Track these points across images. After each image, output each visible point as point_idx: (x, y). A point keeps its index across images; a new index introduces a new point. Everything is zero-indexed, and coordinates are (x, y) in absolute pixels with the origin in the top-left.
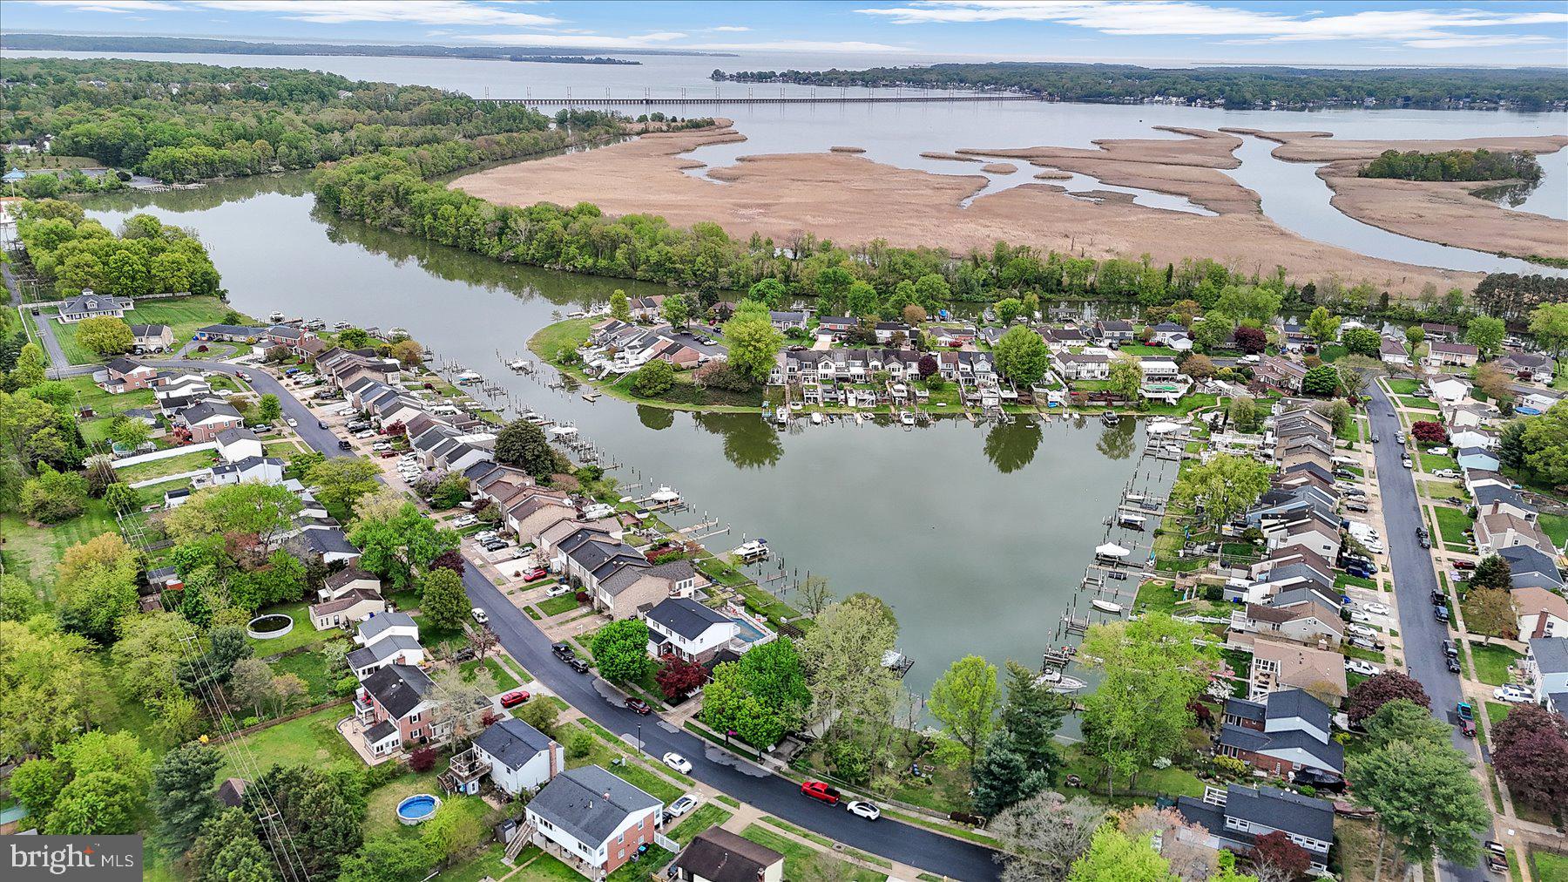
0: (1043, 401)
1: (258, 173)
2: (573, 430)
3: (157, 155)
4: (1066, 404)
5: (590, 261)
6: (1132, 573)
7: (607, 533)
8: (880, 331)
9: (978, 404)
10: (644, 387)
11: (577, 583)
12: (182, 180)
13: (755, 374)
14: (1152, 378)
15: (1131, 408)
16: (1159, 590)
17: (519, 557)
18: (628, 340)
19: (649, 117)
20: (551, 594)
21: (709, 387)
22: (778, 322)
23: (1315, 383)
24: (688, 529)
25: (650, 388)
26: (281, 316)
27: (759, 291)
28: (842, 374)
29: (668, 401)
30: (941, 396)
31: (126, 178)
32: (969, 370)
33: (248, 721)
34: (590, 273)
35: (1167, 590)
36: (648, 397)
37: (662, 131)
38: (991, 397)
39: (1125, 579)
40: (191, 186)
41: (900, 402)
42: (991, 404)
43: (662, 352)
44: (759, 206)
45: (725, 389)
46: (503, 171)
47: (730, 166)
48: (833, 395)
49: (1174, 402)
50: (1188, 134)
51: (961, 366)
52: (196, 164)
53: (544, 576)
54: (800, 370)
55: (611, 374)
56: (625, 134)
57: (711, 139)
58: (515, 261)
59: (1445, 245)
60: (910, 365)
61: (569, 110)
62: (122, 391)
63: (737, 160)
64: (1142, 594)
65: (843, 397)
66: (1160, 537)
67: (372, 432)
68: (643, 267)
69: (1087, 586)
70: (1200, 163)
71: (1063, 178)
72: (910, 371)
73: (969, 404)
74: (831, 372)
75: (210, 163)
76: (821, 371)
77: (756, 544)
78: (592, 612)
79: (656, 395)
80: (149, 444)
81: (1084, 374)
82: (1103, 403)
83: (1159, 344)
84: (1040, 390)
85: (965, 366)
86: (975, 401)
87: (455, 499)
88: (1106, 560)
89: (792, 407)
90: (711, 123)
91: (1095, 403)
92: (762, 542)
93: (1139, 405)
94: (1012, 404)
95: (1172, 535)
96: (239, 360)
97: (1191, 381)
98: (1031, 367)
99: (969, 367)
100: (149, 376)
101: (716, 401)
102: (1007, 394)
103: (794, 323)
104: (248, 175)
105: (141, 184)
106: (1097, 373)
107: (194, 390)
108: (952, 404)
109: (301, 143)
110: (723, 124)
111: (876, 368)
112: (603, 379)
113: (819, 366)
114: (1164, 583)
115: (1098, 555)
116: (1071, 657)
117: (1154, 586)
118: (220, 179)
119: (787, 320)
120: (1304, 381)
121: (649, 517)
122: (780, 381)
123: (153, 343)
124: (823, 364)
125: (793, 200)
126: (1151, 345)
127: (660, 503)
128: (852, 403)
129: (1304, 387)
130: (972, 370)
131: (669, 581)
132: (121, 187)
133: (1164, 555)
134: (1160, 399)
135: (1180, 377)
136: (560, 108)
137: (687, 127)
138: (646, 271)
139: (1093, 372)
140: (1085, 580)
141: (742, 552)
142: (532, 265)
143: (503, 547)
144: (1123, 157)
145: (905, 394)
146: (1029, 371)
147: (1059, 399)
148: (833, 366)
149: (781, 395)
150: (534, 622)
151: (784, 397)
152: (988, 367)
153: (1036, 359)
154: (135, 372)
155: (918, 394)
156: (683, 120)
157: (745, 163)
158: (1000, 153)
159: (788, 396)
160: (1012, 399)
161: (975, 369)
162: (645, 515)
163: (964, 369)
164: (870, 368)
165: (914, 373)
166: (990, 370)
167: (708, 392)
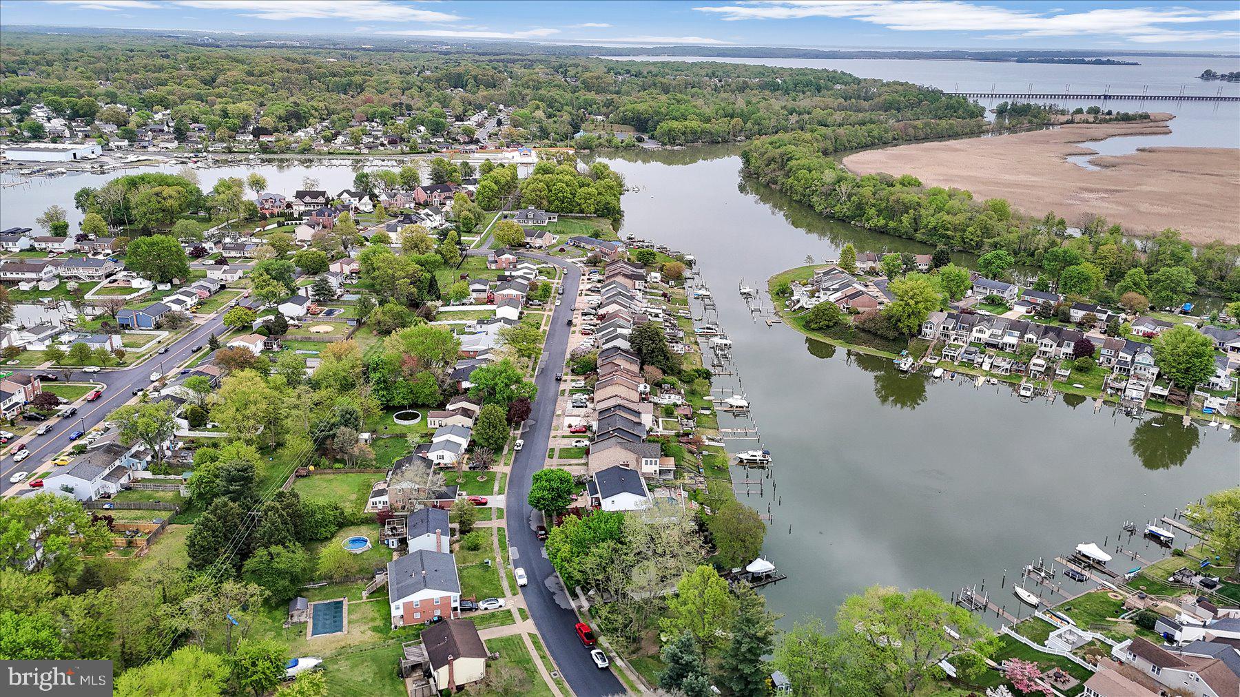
0: (1198, 405)
1: (727, 141)
2: (728, 342)
3: (664, 126)
4: (1224, 413)
5: (882, 222)
7: (640, 413)
8: (1075, 311)
9: (1119, 393)
12: (674, 144)
13: (901, 325)
18: (830, 283)
19: (1085, 111)
20: (574, 444)
21: (863, 330)
22: (984, 288)
24: (730, 430)
26: (633, 236)
27: (986, 260)
28: (994, 341)
29: (827, 335)
30: (1082, 378)
31: (640, 140)
32: (1128, 359)
33: (337, 465)
34: (882, 232)
37: (1088, 122)
38: (1139, 389)
40: (676, 148)
41: (1035, 376)
42: (1134, 396)
43: (848, 296)
44: (1106, 191)
45: (875, 334)
46: (903, 149)
47: (1118, 155)
48: (972, 357)
51: (1122, 354)
52: (684, 133)
53: (584, 432)
54: (954, 329)
55: (802, 308)
56: (1048, 124)
57: (1129, 131)
58: (831, 217)
60: (1066, 346)
61: (1010, 103)
62: (494, 268)
63: (1138, 150)
65: (981, 360)
66: (1175, 557)
67: (592, 317)
68: (923, 231)
72: (1064, 350)
73: (1109, 391)
74: (985, 337)
75: (694, 133)
76: (975, 334)
77: (760, 453)
78: (586, 463)
79: (820, 329)
80: (472, 300)
84: (1202, 394)
85: (1125, 355)
86: (1118, 390)
87: (585, 368)
88: (1079, 559)
89: (929, 360)
90: (1145, 117)
92: (766, 453)
94: (1160, 400)
95: (1193, 559)
96: (574, 260)
100: (511, 261)
101: (864, 343)
102: (1158, 390)
103: (999, 292)
104: (719, 142)
105: (650, 145)
107: (525, 273)
108: (1092, 387)
109: (763, 121)
110: (1158, 118)
111: (1030, 341)
112: (794, 312)
113: (974, 329)
118: (699, 144)
119: (993, 288)
121: (710, 414)
122: (932, 336)
123: (538, 242)
124: (978, 328)
125: (1149, 189)
127: (732, 406)
128: (986, 367)
130: (1133, 361)
131: (636, 456)
132: (634, 146)
136: (1002, 101)
137: (1116, 119)
138: (924, 234)
141: (744, 456)
142: (843, 221)
143: (582, 407)
145: (1044, 369)
147: (1217, 407)
149: (924, 348)
150: (547, 459)
151: (926, 350)
152: (1153, 360)
154: (503, 257)
155: (1058, 371)
156: (1118, 113)
157: (1144, 154)
159: (930, 350)
160: (1162, 396)
161: (1136, 361)
162: (708, 412)
163: (1124, 358)
164: (1025, 340)
165: (1069, 352)
166: (1152, 363)
167: (862, 334)
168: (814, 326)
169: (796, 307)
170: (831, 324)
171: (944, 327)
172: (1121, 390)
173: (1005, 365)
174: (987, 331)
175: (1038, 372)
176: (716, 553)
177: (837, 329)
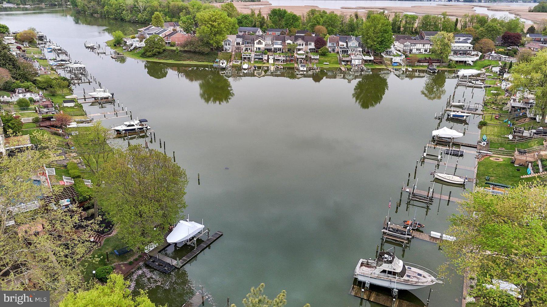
0: (389, 62)
1: (61, 5)
4: (404, 64)
6: (468, 151)
9: (349, 63)
10: (147, 51)
13: (211, 42)
14: (456, 53)
15: (444, 67)
16: (499, 165)
18: (152, 32)
21: (185, 51)
22: (245, 32)
25: (150, 52)
28: (268, 47)
29: (159, 59)
30: (326, 59)
32: (345, 46)
35: (506, 165)
38: (357, 60)
39: (462, 155)
40: (27, 6)
41: (301, 61)
42: (357, 63)
43: (166, 36)
45: (195, 52)
48: (260, 57)
49: (472, 63)
51: (341, 43)
54: (243, 44)
55: (135, 48)
60: (310, 44)
64: (482, 168)
65: (266, 58)
66: (484, 128)
69: (426, 160)
72: (310, 47)
73: (343, 63)
74: (262, 46)
76: (257, 46)
77: (136, 122)
79: (154, 55)
81: (414, 51)
82: (427, 64)
84: (388, 57)
86: (348, 61)
88: (440, 141)
89: (234, 63)
91: (421, 64)
93: (449, 65)
94: (370, 63)
95: (494, 126)
97: (480, 54)
98: (382, 40)
99: (345, 44)
101: (188, 58)
102: (367, 58)
103: (253, 32)
104: (56, 5)
106: (422, 51)
108: (333, 63)
111: (289, 44)
112: (131, 51)
113: (255, 42)
114: (501, 160)
115: (433, 138)
116: (415, 234)
117: (491, 162)
118: (43, 5)
119: (249, 31)
122: (230, 50)
124: (257, 41)
128: (271, 61)
130: (347, 46)
133: (494, 138)
134: (463, 62)
135: (473, 53)
139: (420, 50)
140: (425, 154)
145: (304, 57)
146: (381, 43)
147: (399, 61)
149: (229, 57)
152: (357, 44)
153: (386, 35)
155: (312, 58)
159: (233, 58)
160: (370, 61)
161: (349, 46)
162: (72, 104)
163: (342, 45)
164: (286, 44)
165: (312, 48)
166: (357, 46)
167: (184, 54)
168: (149, 54)
169: (132, 48)
170: (161, 50)
171: (237, 43)
172: (349, 61)
173: (282, 58)
174: (263, 42)
175: (303, 59)
176: (114, 233)
177: (166, 53)
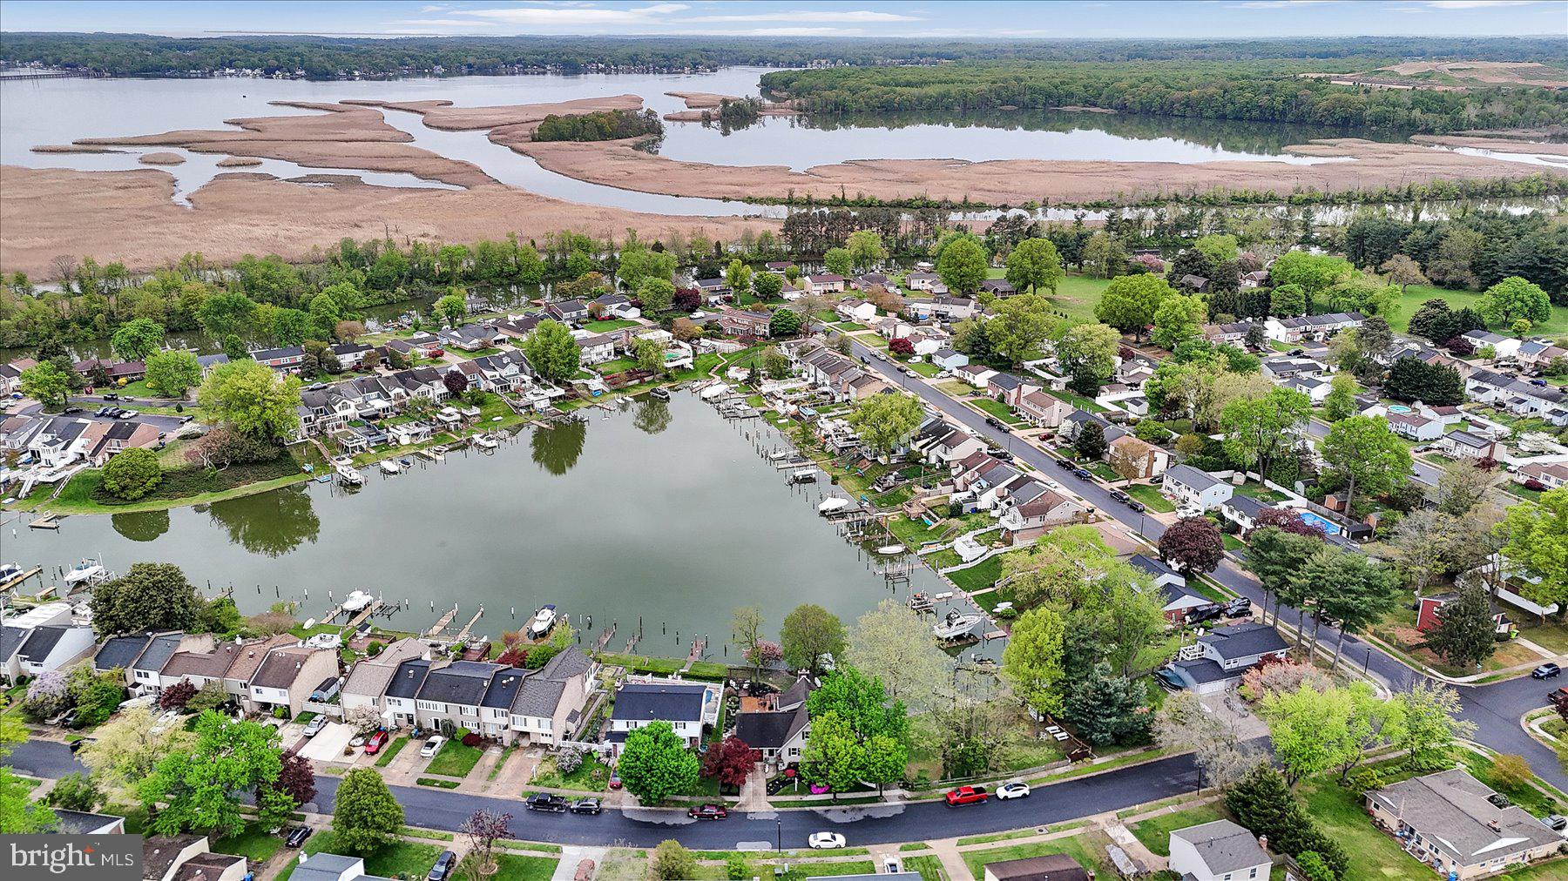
0: (585, 391)
4: (607, 389)
6: (868, 518)
7: (420, 658)
8: (342, 356)
9: (532, 410)
10: (123, 489)
11: (448, 729)
16: (902, 524)
17: (316, 733)
20: (426, 753)
21: (226, 465)
23: (783, 326)
27: (130, 338)
28: (367, 411)
30: (490, 411)
32: (498, 376)
35: (906, 522)
36: (135, 500)
38: (541, 400)
41: (456, 426)
43: (106, 438)
48: (376, 437)
49: (693, 367)
50: (320, 108)
51: (489, 374)
54: (317, 418)
59: (677, 196)
60: (433, 385)
66: (839, 482)
70: (377, 138)
71: (253, 164)
72: (438, 391)
76: (340, 413)
78: (507, 751)
81: (594, 358)
82: (637, 382)
83: (612, 318)
84: (579, 381)
85: (493, 373)
86: (528, 407)
87: (112, 703)
89: (340, 463)
94: (561, 401)
95: (844, 477)
97: (685, 345)
101: (238, 481)
102: (553, 393)
106: (605, 354)
108: (506, 415)
111: (399, 396)
113: (337, 408)
114: (897, 517)
120: (771, 326)
122: (300, 436)
124: (340, 404)
126: (604, 319)
128: (405, 440)
129: (772, 332)
130: (501, 375)
131: (581, 677)
133: (865, 495)
134: (678, 367)
139: (601, 354)
141: (542, 626)
144: (290, 137)
145: (457, 417)
147: (601, 386)
148: (353, 405)
149: (315, 452)
150: (454, 790)
152: (517, 369)
155: (466, 414)
158: (135, 141)
160: (560, 397)
163: (493, 376)
164: (395, 396)
165: (443, 392)
166: (518, 372)
173: (421, 429)
174: (351, 403)
175: (456, 421)
